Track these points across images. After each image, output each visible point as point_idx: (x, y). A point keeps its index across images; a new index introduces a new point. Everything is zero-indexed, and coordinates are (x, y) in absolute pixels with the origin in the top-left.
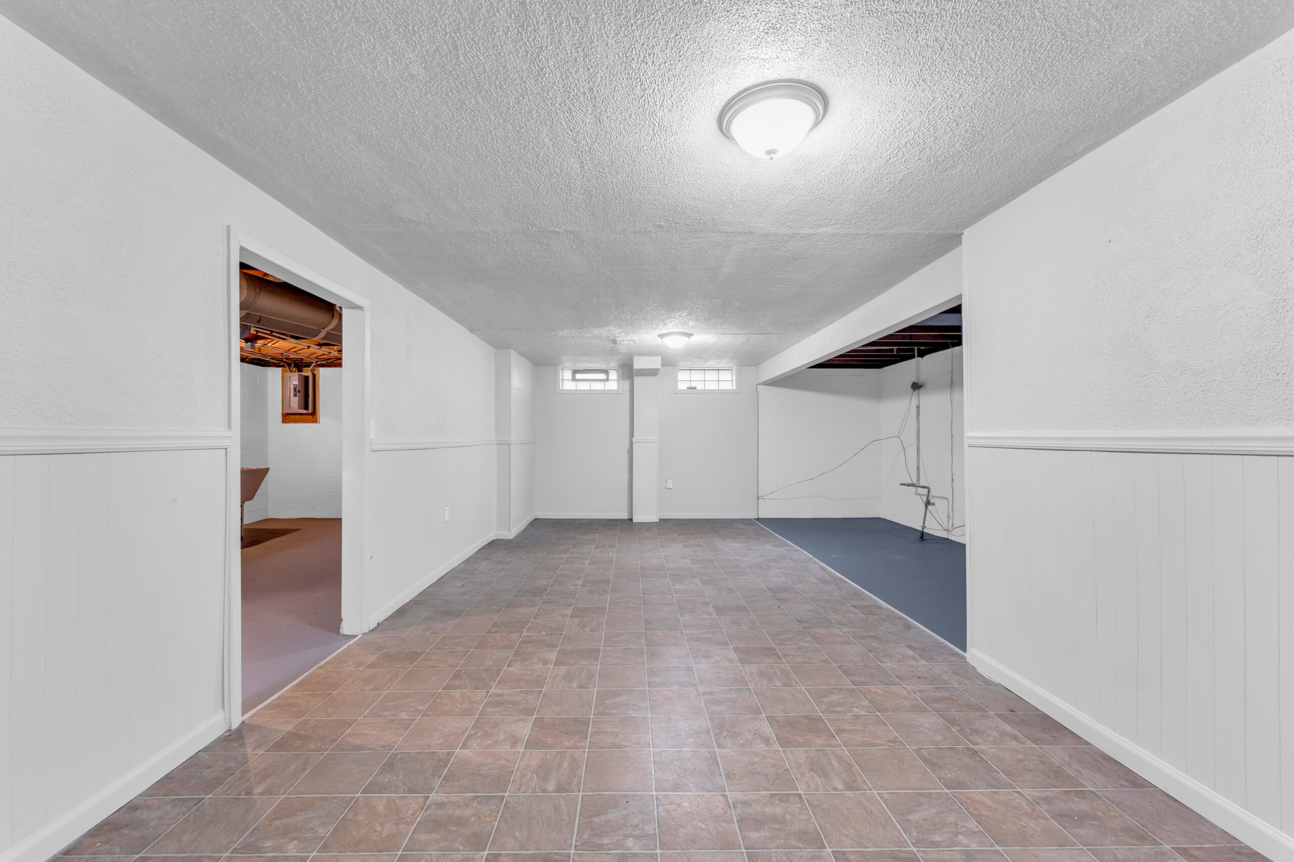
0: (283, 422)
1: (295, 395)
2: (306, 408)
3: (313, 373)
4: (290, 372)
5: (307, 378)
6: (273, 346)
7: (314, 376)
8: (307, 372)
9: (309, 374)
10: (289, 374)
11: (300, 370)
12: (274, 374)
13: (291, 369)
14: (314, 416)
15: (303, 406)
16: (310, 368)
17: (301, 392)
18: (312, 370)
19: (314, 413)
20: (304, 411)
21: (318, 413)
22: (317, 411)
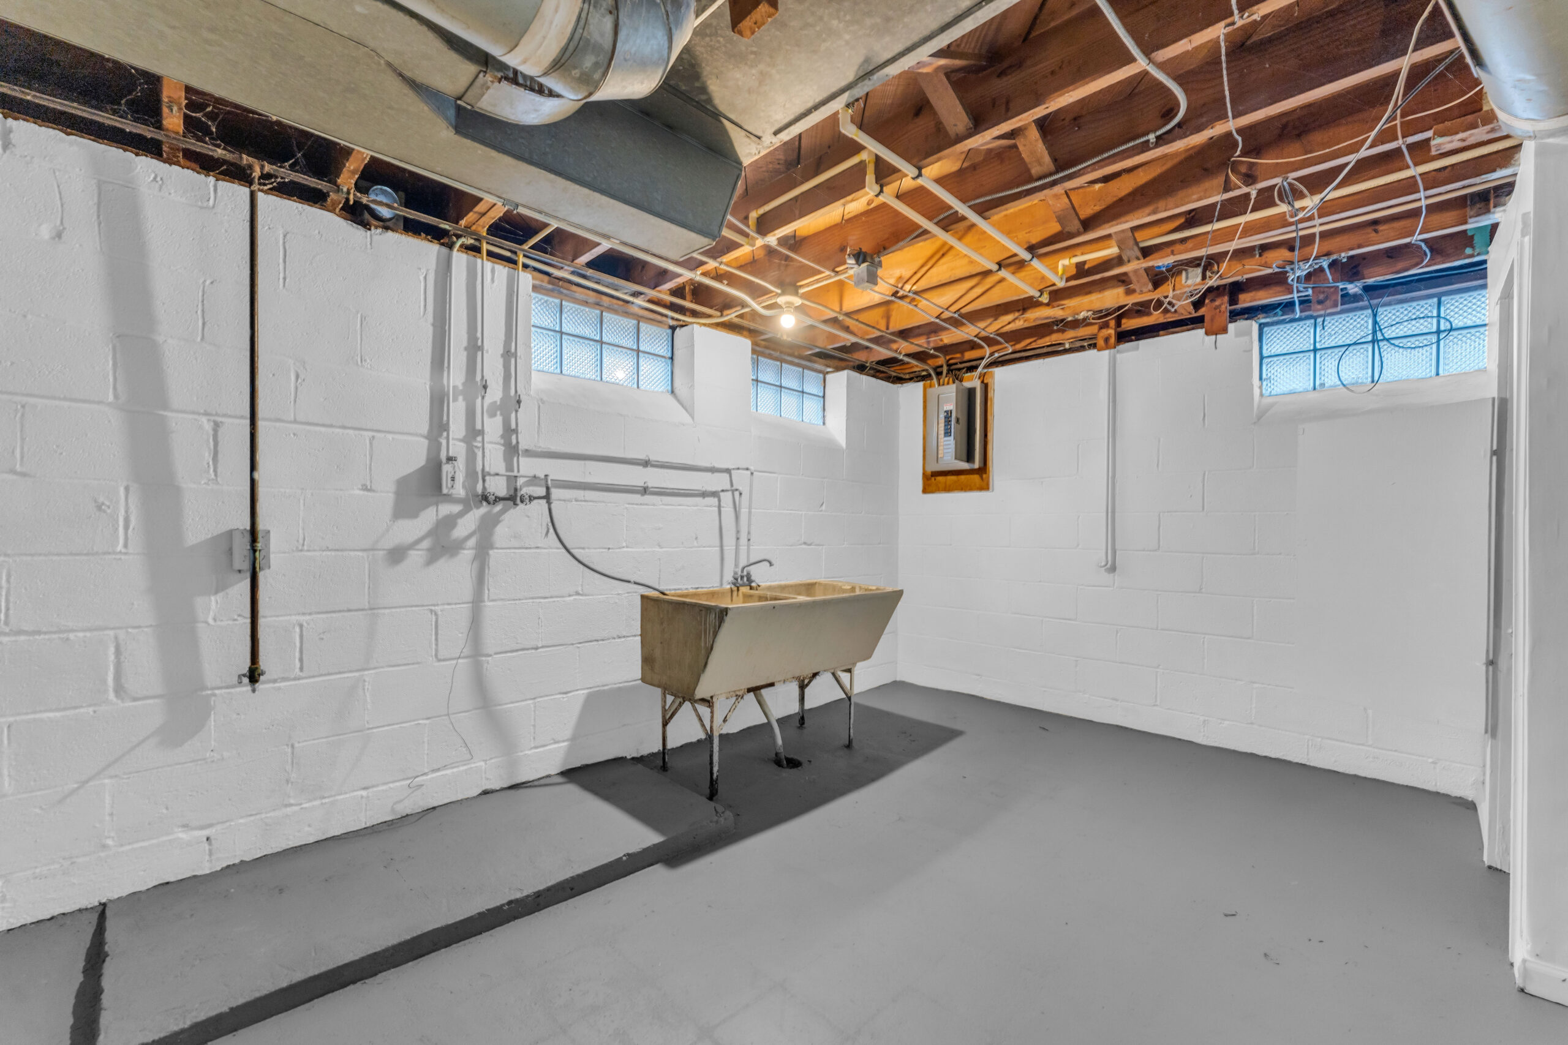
0: (925, 491)
1: (947, 433)
2: (970, 458)
3: (982, 382)
4: (939, 385)
5: (971, 392)
6: (914, 288)
7: (986, 387)
8: (971, 379)
9: (976, 384)
10: (936, 390)
11: (959, 379)
12: (911, 394)
13: (941, 381)
14: (984, 476)
15: (964, 456)
16: (976, 374)
17: (960, 421)
18: (982, 377)
19: (983, 470)
20: (965, 466)
21: (991, 469)
22: (990, 463)
